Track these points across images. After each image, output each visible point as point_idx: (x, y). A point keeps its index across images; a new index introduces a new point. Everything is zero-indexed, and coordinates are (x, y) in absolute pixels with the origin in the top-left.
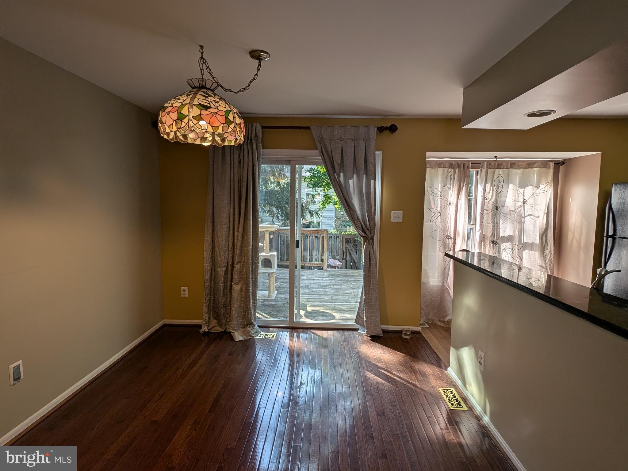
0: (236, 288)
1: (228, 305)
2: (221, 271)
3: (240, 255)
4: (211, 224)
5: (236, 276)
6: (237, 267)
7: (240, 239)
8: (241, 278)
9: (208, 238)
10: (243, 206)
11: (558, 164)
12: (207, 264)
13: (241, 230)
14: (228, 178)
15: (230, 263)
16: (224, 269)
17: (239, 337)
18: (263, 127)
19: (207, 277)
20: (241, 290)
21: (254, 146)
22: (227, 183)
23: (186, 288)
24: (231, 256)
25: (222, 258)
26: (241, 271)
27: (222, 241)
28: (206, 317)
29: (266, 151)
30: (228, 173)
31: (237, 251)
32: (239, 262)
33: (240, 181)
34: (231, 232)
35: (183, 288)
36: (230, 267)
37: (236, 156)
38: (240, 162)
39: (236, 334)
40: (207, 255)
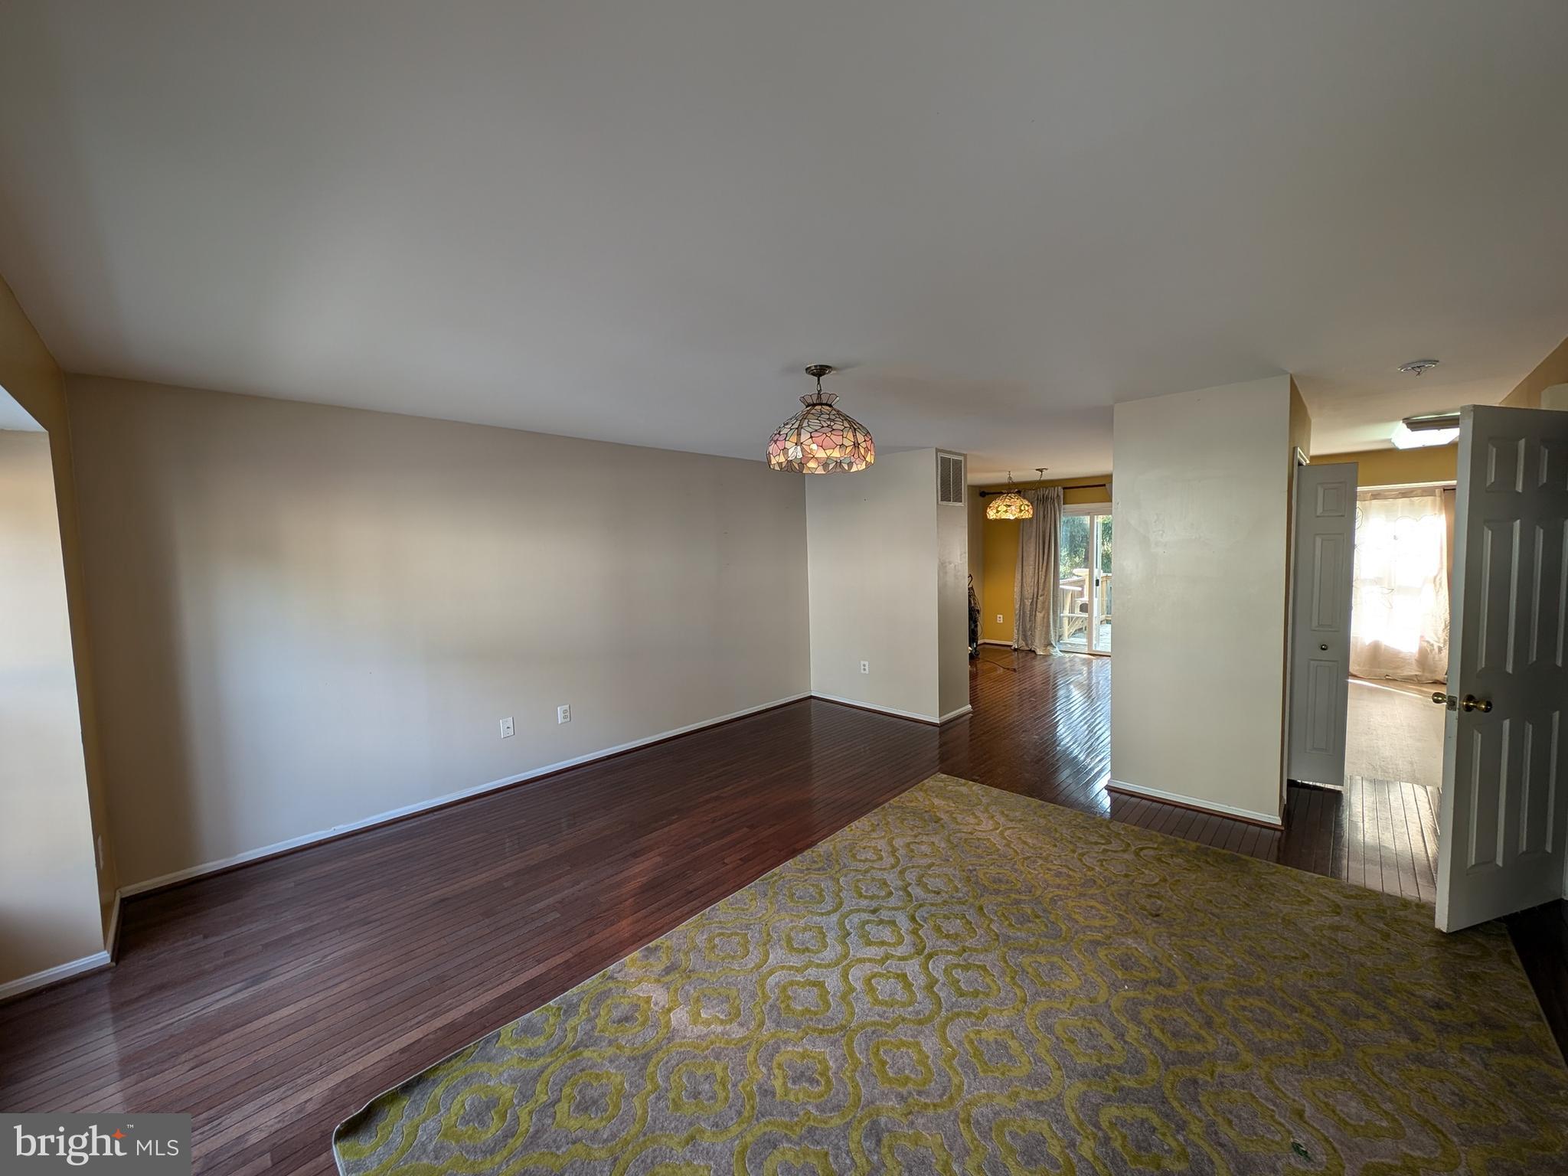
0: (1040, 615)
1: (1033, 629)
2: (1028, 603)
3: (1043, 589)
4: (1020, 566)
5: (1039, 606)
6: (1041, 598)
7: (1043, 577)
8: (1043, 608)
9: (1018, 576)
10: (1046, 551)
11: (1445, 489)
12: (1017, 596)
13: (1044, 570)
14: (1034, 530)
15: (1035, 596)
16: (1030, 601)
17: (1040, 652)
18: (1064, 488)
19: (1017, 606)
20: (1044, 618)
21: (1056, 505)
22: (1034, 534)
23: (1001, 616)
24: (1036, 590)
25: (1029, 591)
26: (1044, 603)
27: (1029, 580)
28: (1016, 636)
29: (1067, 506)
30: (1035, 526)
31: (1041, 587)
32: (1041, 596)
33: (1044, 532)
34: (1037, 571)
35: (998, 616)
36: (1035, 599)
37: (1042, 513)
38: (1044, 517)
39: (1038, 650)
40: (1017, 589)
